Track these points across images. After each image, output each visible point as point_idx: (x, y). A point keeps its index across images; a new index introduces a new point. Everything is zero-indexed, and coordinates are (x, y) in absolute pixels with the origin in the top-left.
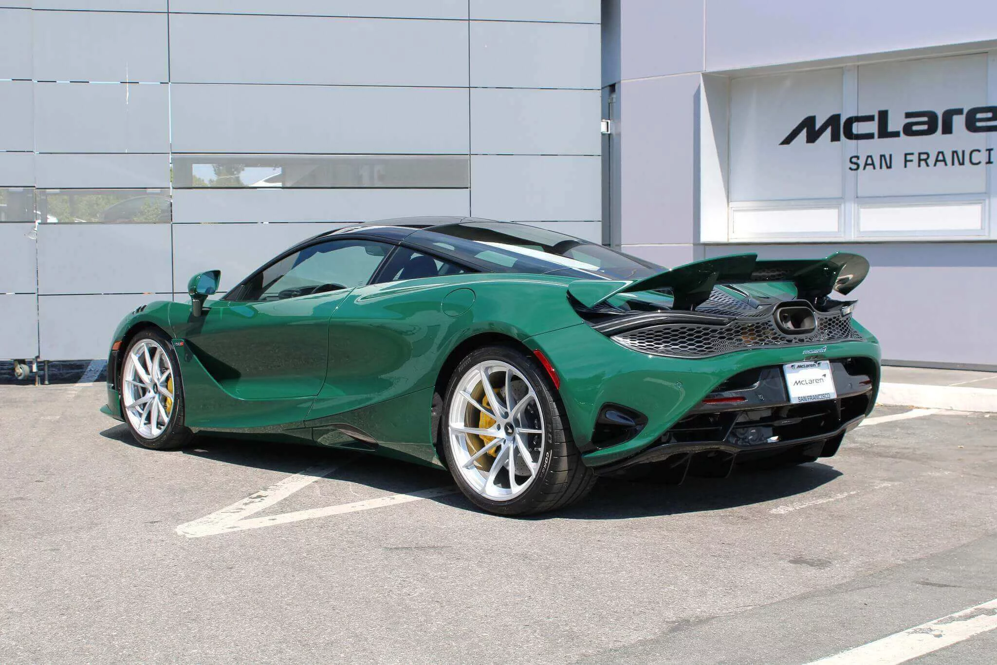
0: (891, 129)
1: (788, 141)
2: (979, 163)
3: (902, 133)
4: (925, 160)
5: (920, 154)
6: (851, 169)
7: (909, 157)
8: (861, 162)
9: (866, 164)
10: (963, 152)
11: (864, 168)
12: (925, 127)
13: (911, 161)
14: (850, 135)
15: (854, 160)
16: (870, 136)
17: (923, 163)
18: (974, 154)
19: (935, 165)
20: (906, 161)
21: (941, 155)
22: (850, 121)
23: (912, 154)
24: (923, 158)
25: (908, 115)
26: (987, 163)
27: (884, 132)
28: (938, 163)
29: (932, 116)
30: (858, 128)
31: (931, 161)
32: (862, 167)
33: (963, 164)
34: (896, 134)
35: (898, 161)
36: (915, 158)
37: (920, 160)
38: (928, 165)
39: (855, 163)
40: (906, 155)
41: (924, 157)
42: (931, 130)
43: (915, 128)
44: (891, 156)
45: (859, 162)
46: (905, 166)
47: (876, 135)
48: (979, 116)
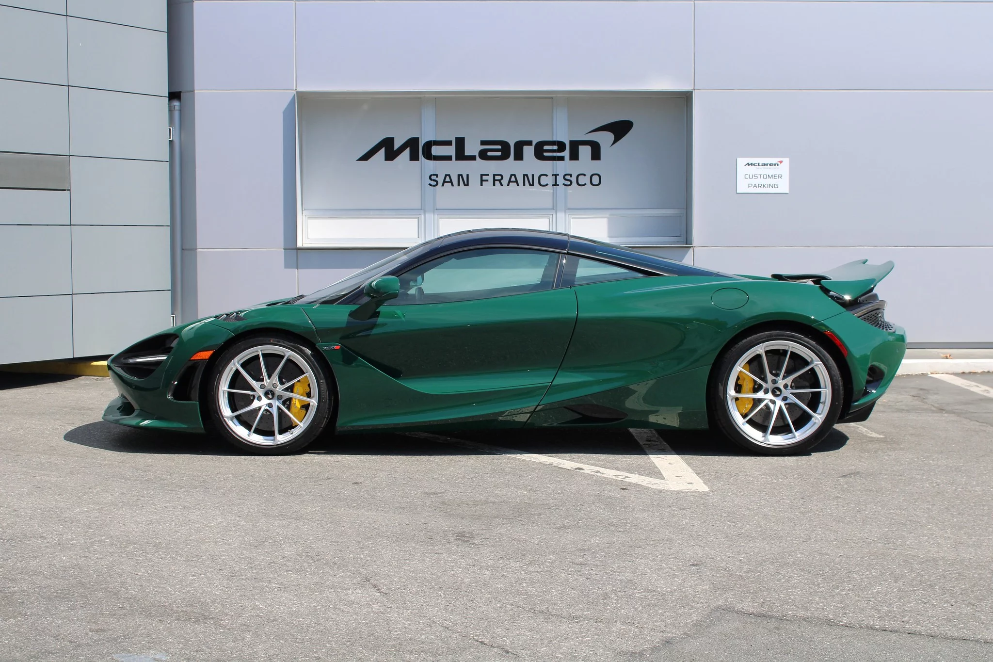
0: (467, 153)
1: (366, 157)
2: (547, 185)
3: (478, 157)
4: (500, 181)
5: (494, 175)
6: (430, 185)
7: (484, 178)
8: (440, 180)
9: (444, 182)
10: (533, 175)
11: (443, 185)
12: (499, 154)
13: (487, 181)
14: (429, 156)
15: (434, 177)
16: (449, 158)
17: (497, 183)
18: (542, 177)
19: (508, 185)
20: (482, 181)
21: (513, 177)
22: (429, 145)
23: (488, 175)
24: (497, 179)
25: (483, 143)
26: (553, 185)
27: (461, 155)
28: (510, 183)
29: (505, 145)
30: (436, 151)
31: (505, 181)
32: (440, 183)
33: (533, 185)
34: (473, 158)
35: (474, 180)
36: (490, 178)
37: (494, 180)
38: (502, 185)
39: (434, 180)
40: (482, 175)
41: (499, 178)
42: (505, 156)
43: (489, 154)
44: (468, 175)
45: (437, 179)
46: (482, 185)
47: (454, 158)
48: (546, 147)
